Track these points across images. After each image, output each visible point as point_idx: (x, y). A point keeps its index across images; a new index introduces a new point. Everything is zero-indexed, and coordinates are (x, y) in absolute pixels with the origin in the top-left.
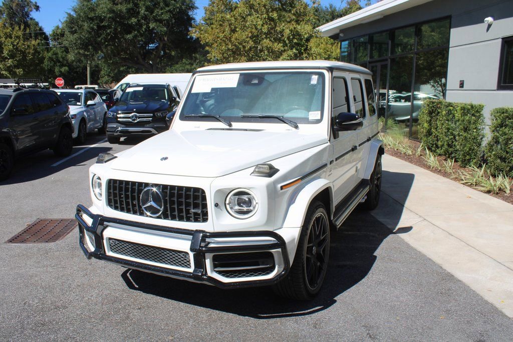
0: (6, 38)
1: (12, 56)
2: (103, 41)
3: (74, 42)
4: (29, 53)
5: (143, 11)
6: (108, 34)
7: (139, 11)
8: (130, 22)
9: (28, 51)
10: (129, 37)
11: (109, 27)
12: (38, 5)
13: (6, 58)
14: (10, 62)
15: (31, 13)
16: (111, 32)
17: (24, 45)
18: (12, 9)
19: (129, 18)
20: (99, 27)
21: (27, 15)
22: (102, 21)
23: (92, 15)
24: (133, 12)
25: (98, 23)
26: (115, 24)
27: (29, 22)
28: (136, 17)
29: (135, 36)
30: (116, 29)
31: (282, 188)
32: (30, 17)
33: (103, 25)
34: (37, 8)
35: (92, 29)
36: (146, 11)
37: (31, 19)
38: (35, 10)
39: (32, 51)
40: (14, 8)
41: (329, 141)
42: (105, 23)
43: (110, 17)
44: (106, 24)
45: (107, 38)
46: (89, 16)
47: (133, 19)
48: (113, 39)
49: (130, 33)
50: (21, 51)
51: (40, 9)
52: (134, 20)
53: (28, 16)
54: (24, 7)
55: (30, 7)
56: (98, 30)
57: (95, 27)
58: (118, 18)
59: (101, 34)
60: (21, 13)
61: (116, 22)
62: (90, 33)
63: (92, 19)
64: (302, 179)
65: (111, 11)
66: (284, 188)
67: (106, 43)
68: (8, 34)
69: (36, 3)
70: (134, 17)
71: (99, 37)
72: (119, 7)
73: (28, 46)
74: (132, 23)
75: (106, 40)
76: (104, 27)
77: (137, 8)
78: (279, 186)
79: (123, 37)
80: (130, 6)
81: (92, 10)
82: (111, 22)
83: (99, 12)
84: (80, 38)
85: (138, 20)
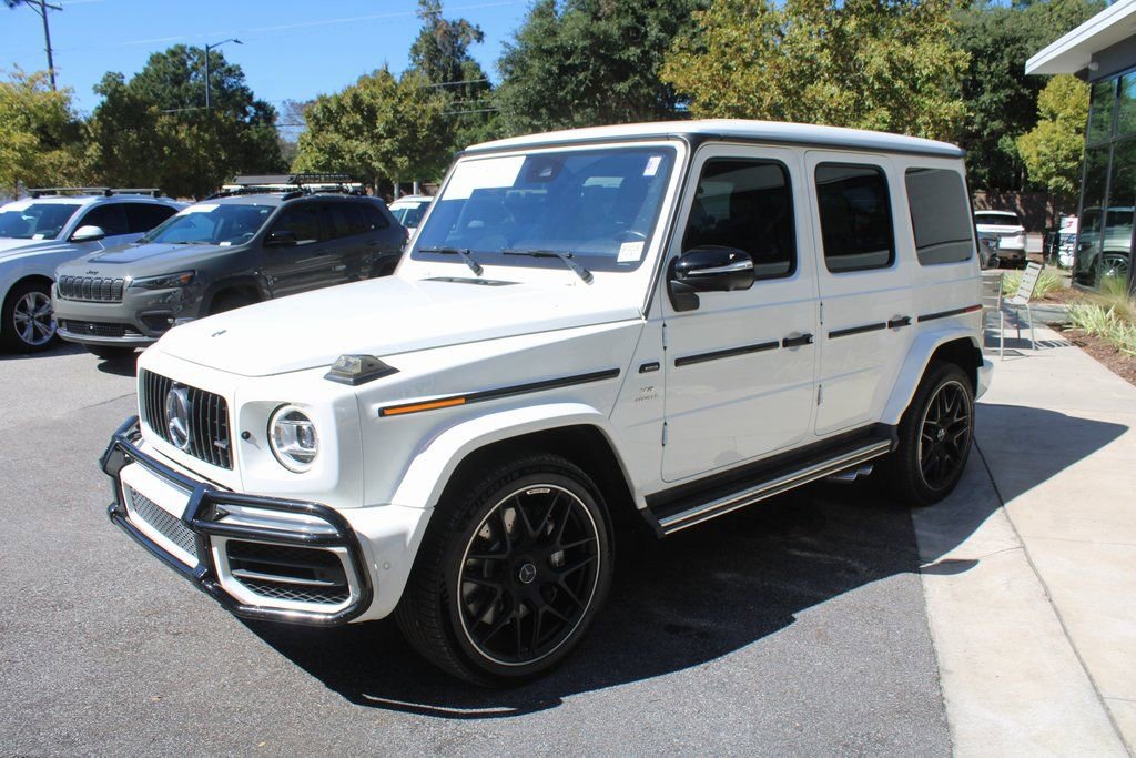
0: (385, 97)
1: (391, 133)
2: (569, 97)
3: (512, 101)
4: (422, 125)
5: (654, 31)
6: (581, 83)
7: (646, 32)
8: (625, 57)
9: (419, 122)
10: (622, 87)
11: (584, 67)
12: (481, 30)
13: (381, 136)
14: (387, 144)
15: (468, 47)
16: (585, 78)
17: (414, 109)
18: (435, 42)
19: (626, 47)
20: (564, 70)
21: (461, 51)
22: (568, 55)
23: (548, 44)
24: (634, 35)
25: (561, 61)
26: (595, 61)
27: (464, 64)
28: (638, 45)
29: (636, 86)
30: (596, 72)
31: (382, 412)
32: (467, 54)
33: (570, 65)
34: (480, 36)
35: (549, 72)
36: (660, 31)
37: (468, 58)
38: (475, 41)
39: (428, 121)
40: (438, 40)
41: (646, 314)
42: (574, 60)
43: (584, 48)
44: (577, 62)
45: (578, 90)
46: (544, 47)
47: (632, 48)
48: (590, 92)
49: (624, 78)
50: (408, 121)
51: (485, 38)
52: (633, 52)
53: (463, 54)
54: (456, 37)
55: (468, 35)
56: (560, 75)
57: (555, 69)
58: (600, 46)
59: (567, 83)
60: (450, 48)
61: (598, 56)
62: (543, 81)
63: (550, 52)
64: (469, 399)
65: (587, 34)
66: (387, 412)
67: (576, 101)
68: (389, 90)
69: (478, 27)
70: (634, 44)
71: (563, 88)
72: (603, 24)
73: (424, 111)
74: (629, 57)
75: (575, 93)
76: (573, 69)
77: (644, 24)
78: (376, 407)
79: (612, 89)
80: (627, 21)
81: (552, 33)
82: (587, 58)
83: (563, 38)
84: (525, 93)
85: (643, 52)
